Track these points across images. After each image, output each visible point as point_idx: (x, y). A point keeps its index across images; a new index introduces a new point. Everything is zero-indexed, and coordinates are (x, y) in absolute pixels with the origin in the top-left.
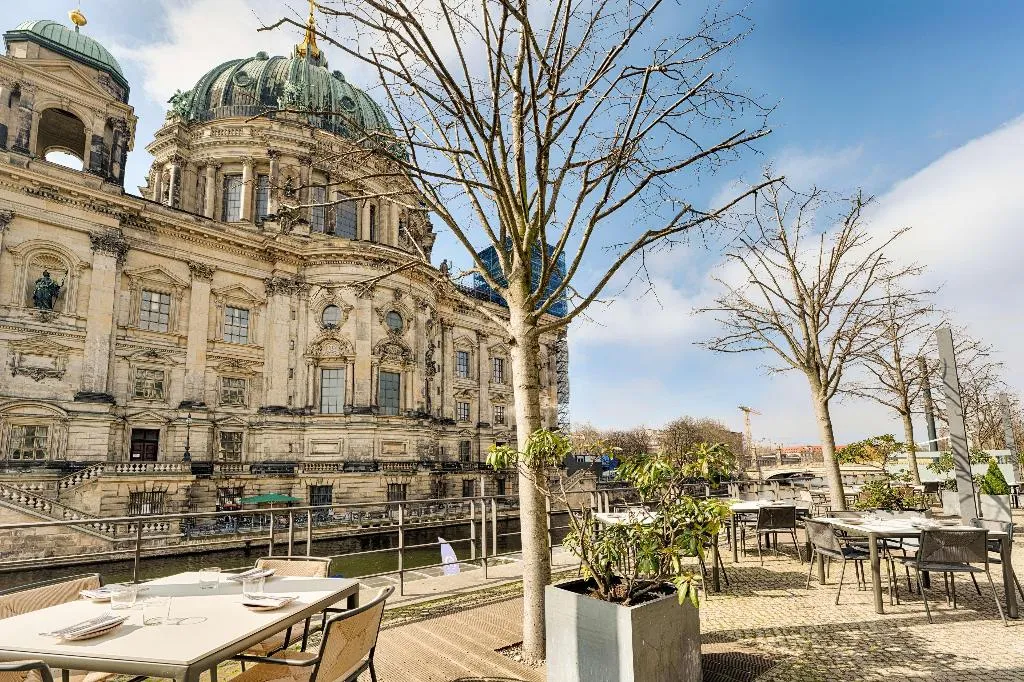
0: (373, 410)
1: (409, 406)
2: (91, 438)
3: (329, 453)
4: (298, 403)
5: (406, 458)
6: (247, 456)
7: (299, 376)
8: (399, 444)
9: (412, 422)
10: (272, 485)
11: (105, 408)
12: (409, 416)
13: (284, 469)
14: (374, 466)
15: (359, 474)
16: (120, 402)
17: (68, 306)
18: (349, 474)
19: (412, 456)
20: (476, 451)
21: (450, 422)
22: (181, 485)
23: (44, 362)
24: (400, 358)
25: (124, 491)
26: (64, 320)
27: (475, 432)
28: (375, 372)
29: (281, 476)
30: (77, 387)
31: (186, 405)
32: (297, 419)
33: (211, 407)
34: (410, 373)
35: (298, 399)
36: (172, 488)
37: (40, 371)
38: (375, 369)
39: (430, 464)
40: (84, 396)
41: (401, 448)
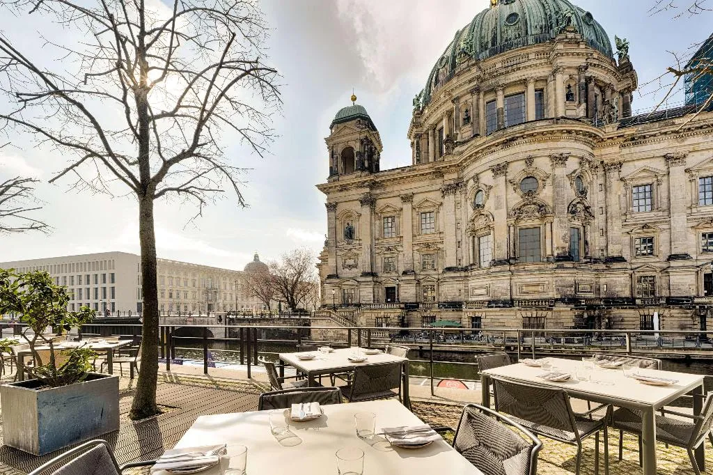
0: (511, 261)
1: (549, 252)
2: (366, 293)
3: (480, 295)
4: (464, 263)
5: (544, 296)
6: (438, 299)
7: (463, 246)
8: (538, 285)
9: (551, 266)
10: (450, 315)
11: (370, 279)
12: (548, 261)
13: (456, 305)
14: (510, 303)
15: (498, 309)
16: (379, 275)
17: (356, 235)
18: (491, 309)
19: (553, 294)
20: (665, 285)
21: (620, 259)
22: (396, 314)
23: (351, 262)
24: (537, 214)
25: (374, 317)
26: (355, 242)
27: (665, 265)
28: (512, 231)
29: (453, 310)
30: (362, 270)
31: (405, 273)
32: (463, 274)
33: (418, 272)
34: (548, 226)
35: (464, 260)
36: (392, 316)
37: (350, 266)
38: (512, 228)
39: (573, 301)
40: (365, 274)
41: (540, 289)
